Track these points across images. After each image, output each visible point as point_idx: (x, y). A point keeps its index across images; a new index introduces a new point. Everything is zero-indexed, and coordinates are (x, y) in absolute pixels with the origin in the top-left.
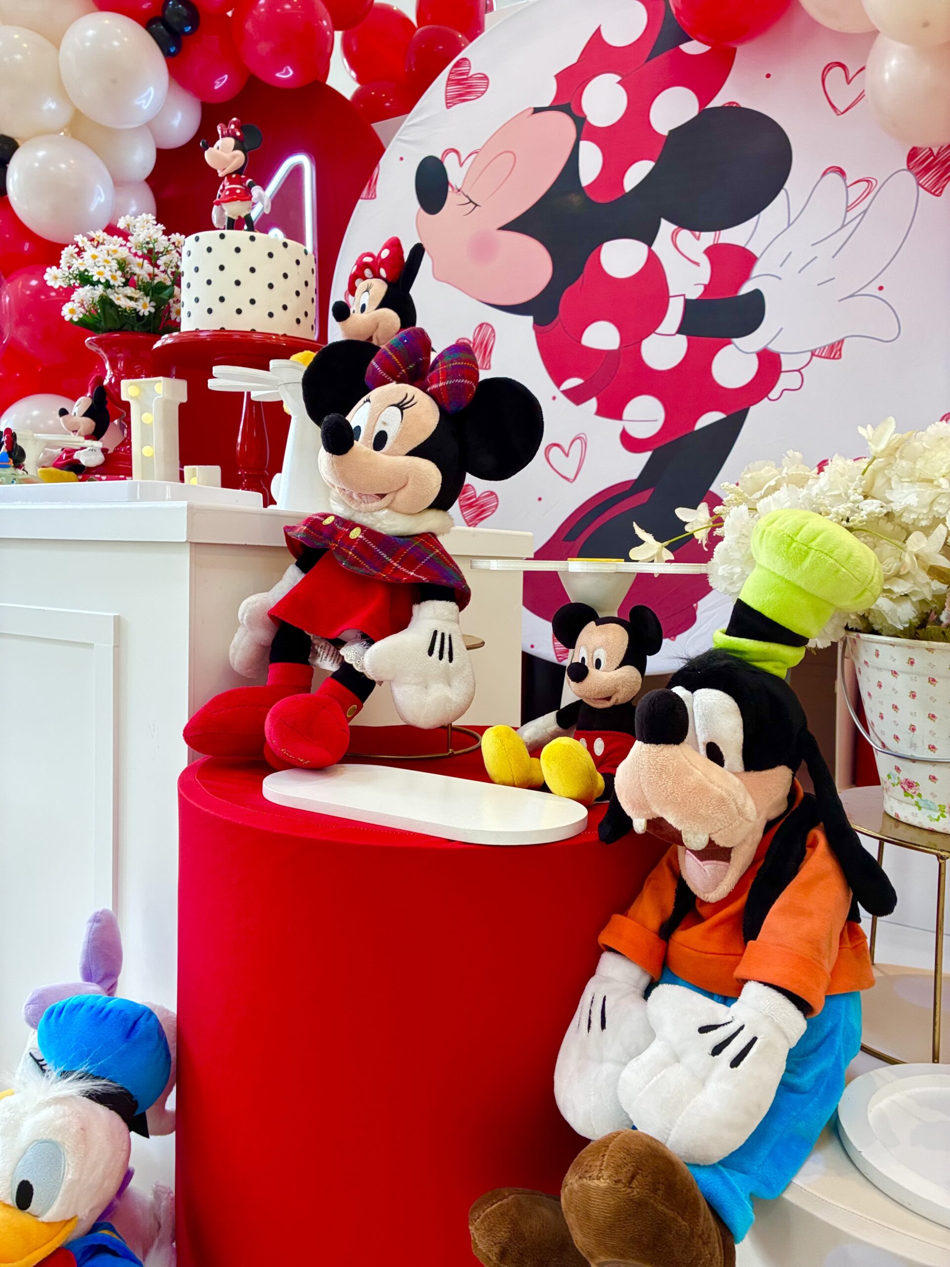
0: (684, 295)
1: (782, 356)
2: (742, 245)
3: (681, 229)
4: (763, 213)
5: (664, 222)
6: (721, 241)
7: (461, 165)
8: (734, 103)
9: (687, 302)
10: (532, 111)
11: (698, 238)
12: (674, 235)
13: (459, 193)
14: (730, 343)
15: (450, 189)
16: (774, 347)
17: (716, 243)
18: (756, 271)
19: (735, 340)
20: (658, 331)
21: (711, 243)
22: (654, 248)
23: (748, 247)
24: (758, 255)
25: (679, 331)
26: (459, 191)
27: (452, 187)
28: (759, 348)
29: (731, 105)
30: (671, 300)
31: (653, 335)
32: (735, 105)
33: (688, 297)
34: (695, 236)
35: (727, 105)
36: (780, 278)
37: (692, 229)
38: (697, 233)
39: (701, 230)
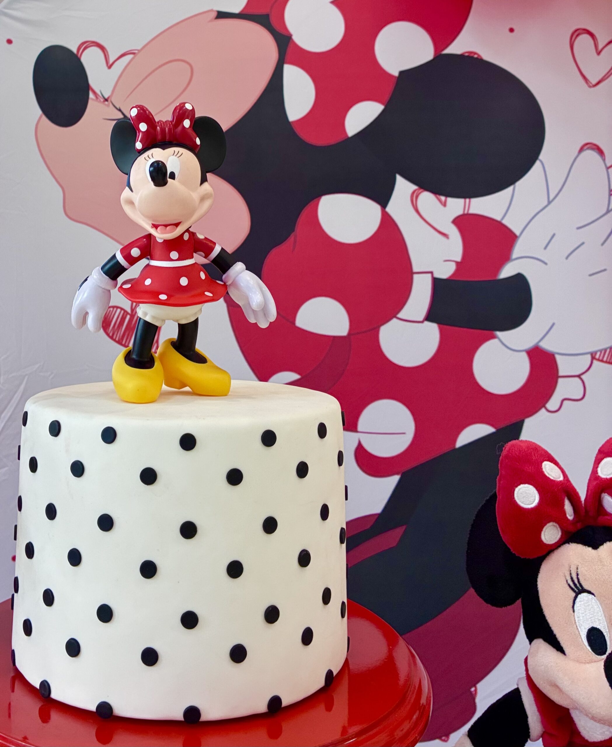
0: (431, 273)
1: (558, 358)
2: (498, 218)
3: (422, 190)
4: (518, 184)
5: (400, 180)
6: (472, 211)
7: (110, 67)
8: (475, 53)
9: (437, 283)
10: (214, 14)
11: (444, 204)
12: (414, 198)
13: (106, 103)
14: (494, 337)
15: (91, 95)
16: (547, 345)
17: (466, 212)
18: (517, 251)
19: (499, 334)
20: (400, 315)
21: (460, 212)
22: (388, 209)
23: (505, 222)
24: (517, 233)
25: (429, 317)
26: (106, 100)
27: (94, 93)
28: (529, 344)
29: (472, 55)
30: (415, 276)
31: (394, 320)
32: (476, 56)
33: (437, 275)
34: (440, 201)
35: (467, 54)
36: (546, 264)
37: (436, 191)
38: (443, 198)
39: (447, 196)
